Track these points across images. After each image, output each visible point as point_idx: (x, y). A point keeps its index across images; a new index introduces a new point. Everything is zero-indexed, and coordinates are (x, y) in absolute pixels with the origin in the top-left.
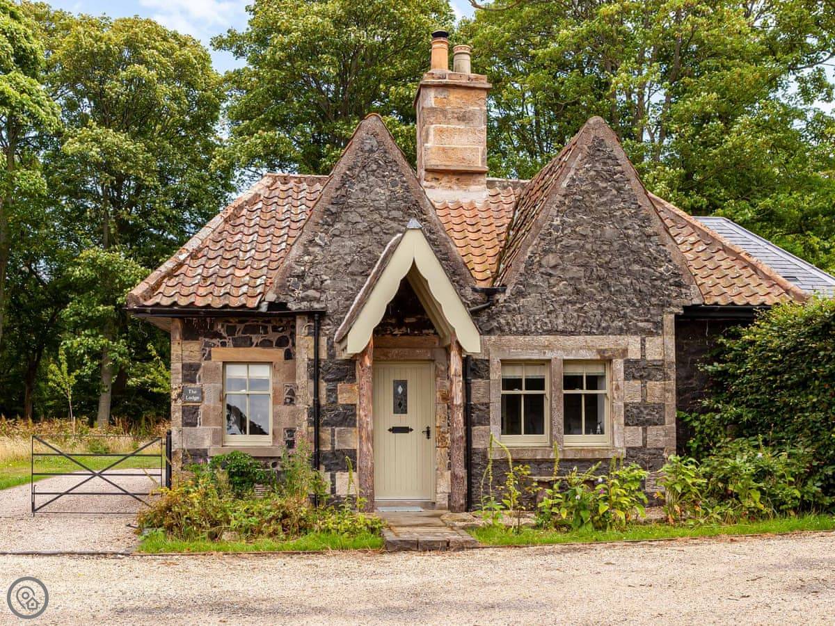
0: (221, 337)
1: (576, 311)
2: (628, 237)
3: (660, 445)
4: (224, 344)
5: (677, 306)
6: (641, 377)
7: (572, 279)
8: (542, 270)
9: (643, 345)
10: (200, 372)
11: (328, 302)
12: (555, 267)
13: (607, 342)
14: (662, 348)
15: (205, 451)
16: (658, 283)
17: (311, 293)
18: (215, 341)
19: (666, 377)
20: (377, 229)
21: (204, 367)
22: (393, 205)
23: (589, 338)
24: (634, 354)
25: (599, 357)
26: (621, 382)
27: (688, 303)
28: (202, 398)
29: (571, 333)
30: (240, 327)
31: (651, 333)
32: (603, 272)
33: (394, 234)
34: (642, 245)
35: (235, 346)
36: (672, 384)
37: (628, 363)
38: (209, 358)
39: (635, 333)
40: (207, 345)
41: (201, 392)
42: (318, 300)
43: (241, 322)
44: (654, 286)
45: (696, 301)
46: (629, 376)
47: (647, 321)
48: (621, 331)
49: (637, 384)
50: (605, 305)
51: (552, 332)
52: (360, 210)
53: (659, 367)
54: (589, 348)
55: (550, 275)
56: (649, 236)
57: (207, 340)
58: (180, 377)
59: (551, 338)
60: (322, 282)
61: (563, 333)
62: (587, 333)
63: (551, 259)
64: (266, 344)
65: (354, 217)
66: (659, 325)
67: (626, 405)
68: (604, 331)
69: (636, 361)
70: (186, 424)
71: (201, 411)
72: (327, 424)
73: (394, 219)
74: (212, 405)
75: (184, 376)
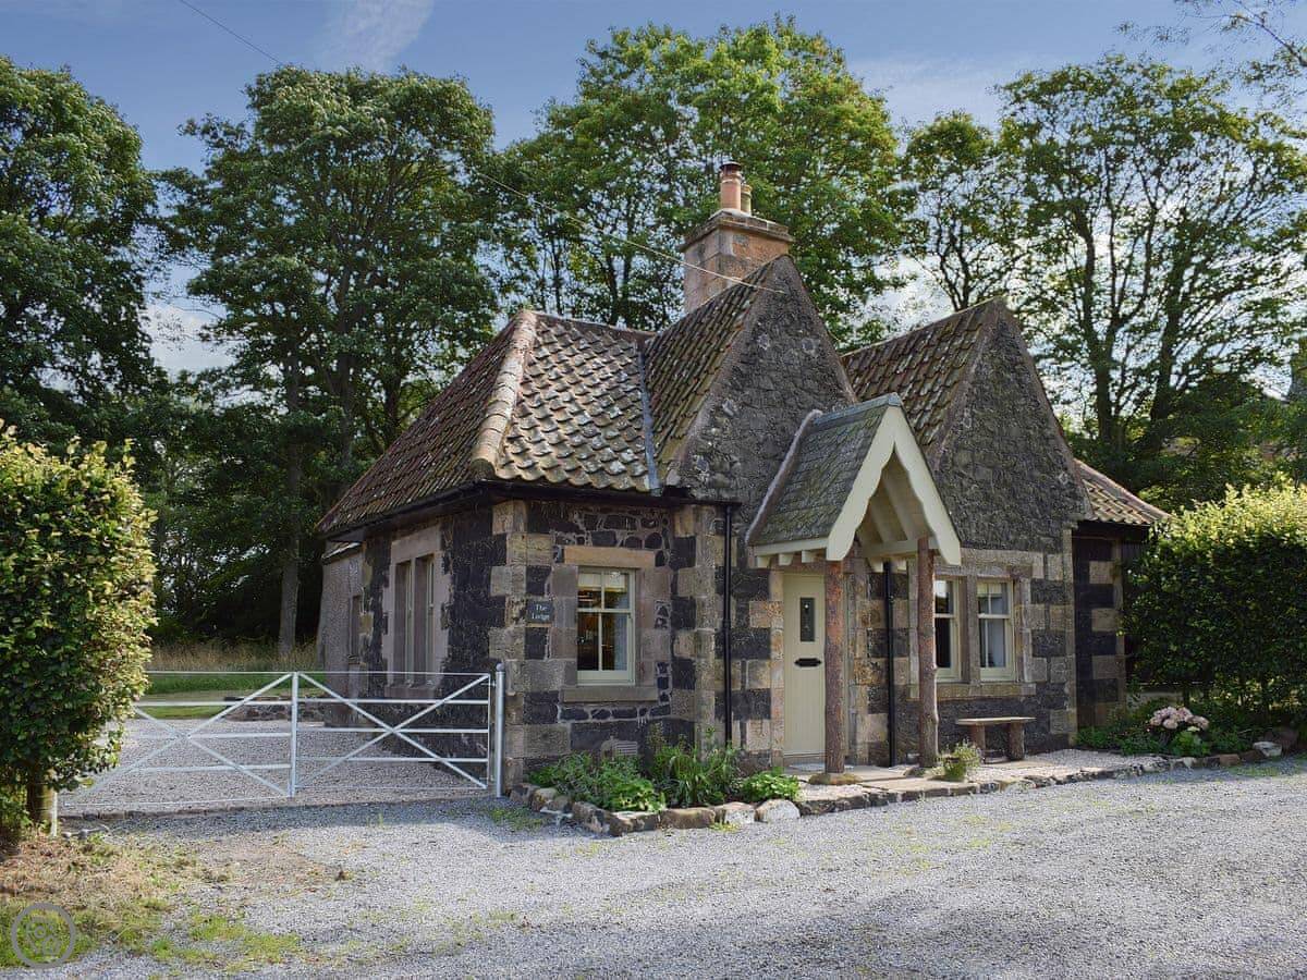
0: (578, 531)
1: (986, 520)
3: (1062, 679)
4: (581, 542)
5: (1073, 520)
6: (1044, 601)
7: (982, 481)
8: (956, 470)
9: (1045, 563)
10: (550, 580)
11: (739, 490)
15: (555, 694)
17: (719, 477)
18: (571, 536)
20: (791, 401)
21: (555, 573)
24: (1038, 574)
25: (1009, 576)
26: (1029, 605)
27: (1081, 517)
28: (552, 618)
29: (985, 546)
30: (602, 518)
31: (1053, 551)
34: (1041, 448)
35: (596, 544)
38: (561, 560)
39: (1038, 550)
40: (559, 541)
41: (550, 610)
42: (727, 488)
43: (603, 511)
44: (1053, 497)
45: (1088, 516)
46: (1035, 600)
47: (1048, 535)
48: (1027, 547)
49: (1041, 608)
50: (1012, 515)
52: (773, 375)
53: (1059, 588)
54: (1000, 565)
55: (962, 475)
57: (559, 533)
58: (524, 585)
59: (965, 551)
62: (997, 547)
64: (633, 543)
66: (1058, 542)
67: (1033, 632)
68: (1012, 546)
69: (1040, 582)
70: (529, 655)
71: (549, 636)
72: (738, 655)
74: (564, 628)
75: (529, 585)
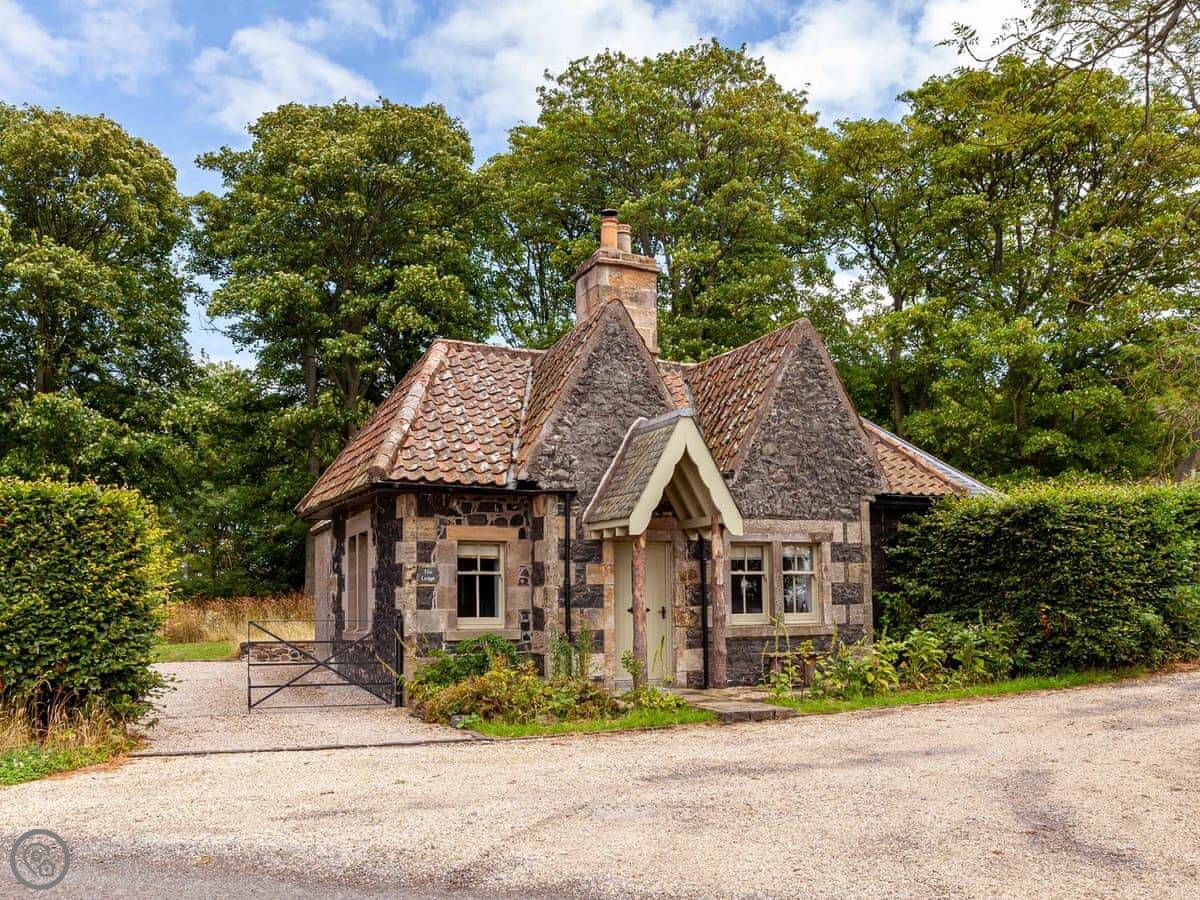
0: (457, 515)
1: (791, 497)
2: (831, 430)
3: (860, 622)
4: (459, 522)
5: (870, 495)
6: (844, 559)
7: (787, 466)
8: (764, 458)
9: (845, 529)
10: (435, 551)
11: (576, 481)
12: (773, 455)
13: (817, 526)
14: (859, 532)
15: (440, 635)
16: (856, 473)
17: (561, 472)
18: (452, 519)
19: (863, 559)
20: (620, 412)
21: (440, 546)
22: (635, 389)
23: (802, 522)
24: (838, 539)
25: (810, 541)
26: (829, 563)
27: (879, 492)
28: (438, 579)
29: (788, 518)
30: (476, 504)
31: (850, 519)
32: (812, 462)
33: (636, 417)
34: (842, 437)
35: (471, 524)
36: (868, 565)
37: (833, 545)
38: (444, 536)
39: (838, 519)
40: (442, 522)
41: (435, 572)
42: (567, 480)
43: (476, 499)
44: (852, 476)
45: (886, 491)
46: (835, 559)
47: (848, 507)
48: (827, 517)
49: (840, 565)
50: (814, 492)
51: (773, 516)
52: (605, 392)
53: (858, 549)
54: (803, 532)
55: (770, 462)
56: (848, 430)
57: (442, 517)
58: (415, 555)
59: (771, 522)
60: (571, 462)
61: (781, 517)
62: (800, 518)
63: (770, 448)
64: (500, 522)
65: (599, 398)
66: (857, 512)
67: (833, 585)
68: (814, 516)
69: (840, 545)
70: (420, 607)
71: (435, 592)
72: (576, 605)
73: (635, 403)
74: (447, 586)
75: (419, 555)
